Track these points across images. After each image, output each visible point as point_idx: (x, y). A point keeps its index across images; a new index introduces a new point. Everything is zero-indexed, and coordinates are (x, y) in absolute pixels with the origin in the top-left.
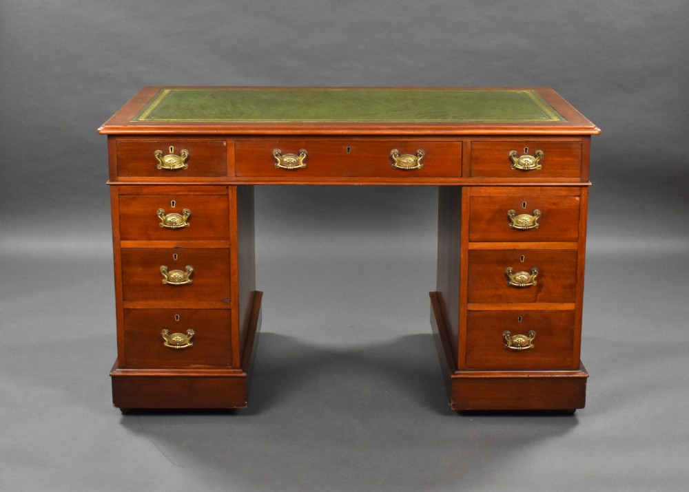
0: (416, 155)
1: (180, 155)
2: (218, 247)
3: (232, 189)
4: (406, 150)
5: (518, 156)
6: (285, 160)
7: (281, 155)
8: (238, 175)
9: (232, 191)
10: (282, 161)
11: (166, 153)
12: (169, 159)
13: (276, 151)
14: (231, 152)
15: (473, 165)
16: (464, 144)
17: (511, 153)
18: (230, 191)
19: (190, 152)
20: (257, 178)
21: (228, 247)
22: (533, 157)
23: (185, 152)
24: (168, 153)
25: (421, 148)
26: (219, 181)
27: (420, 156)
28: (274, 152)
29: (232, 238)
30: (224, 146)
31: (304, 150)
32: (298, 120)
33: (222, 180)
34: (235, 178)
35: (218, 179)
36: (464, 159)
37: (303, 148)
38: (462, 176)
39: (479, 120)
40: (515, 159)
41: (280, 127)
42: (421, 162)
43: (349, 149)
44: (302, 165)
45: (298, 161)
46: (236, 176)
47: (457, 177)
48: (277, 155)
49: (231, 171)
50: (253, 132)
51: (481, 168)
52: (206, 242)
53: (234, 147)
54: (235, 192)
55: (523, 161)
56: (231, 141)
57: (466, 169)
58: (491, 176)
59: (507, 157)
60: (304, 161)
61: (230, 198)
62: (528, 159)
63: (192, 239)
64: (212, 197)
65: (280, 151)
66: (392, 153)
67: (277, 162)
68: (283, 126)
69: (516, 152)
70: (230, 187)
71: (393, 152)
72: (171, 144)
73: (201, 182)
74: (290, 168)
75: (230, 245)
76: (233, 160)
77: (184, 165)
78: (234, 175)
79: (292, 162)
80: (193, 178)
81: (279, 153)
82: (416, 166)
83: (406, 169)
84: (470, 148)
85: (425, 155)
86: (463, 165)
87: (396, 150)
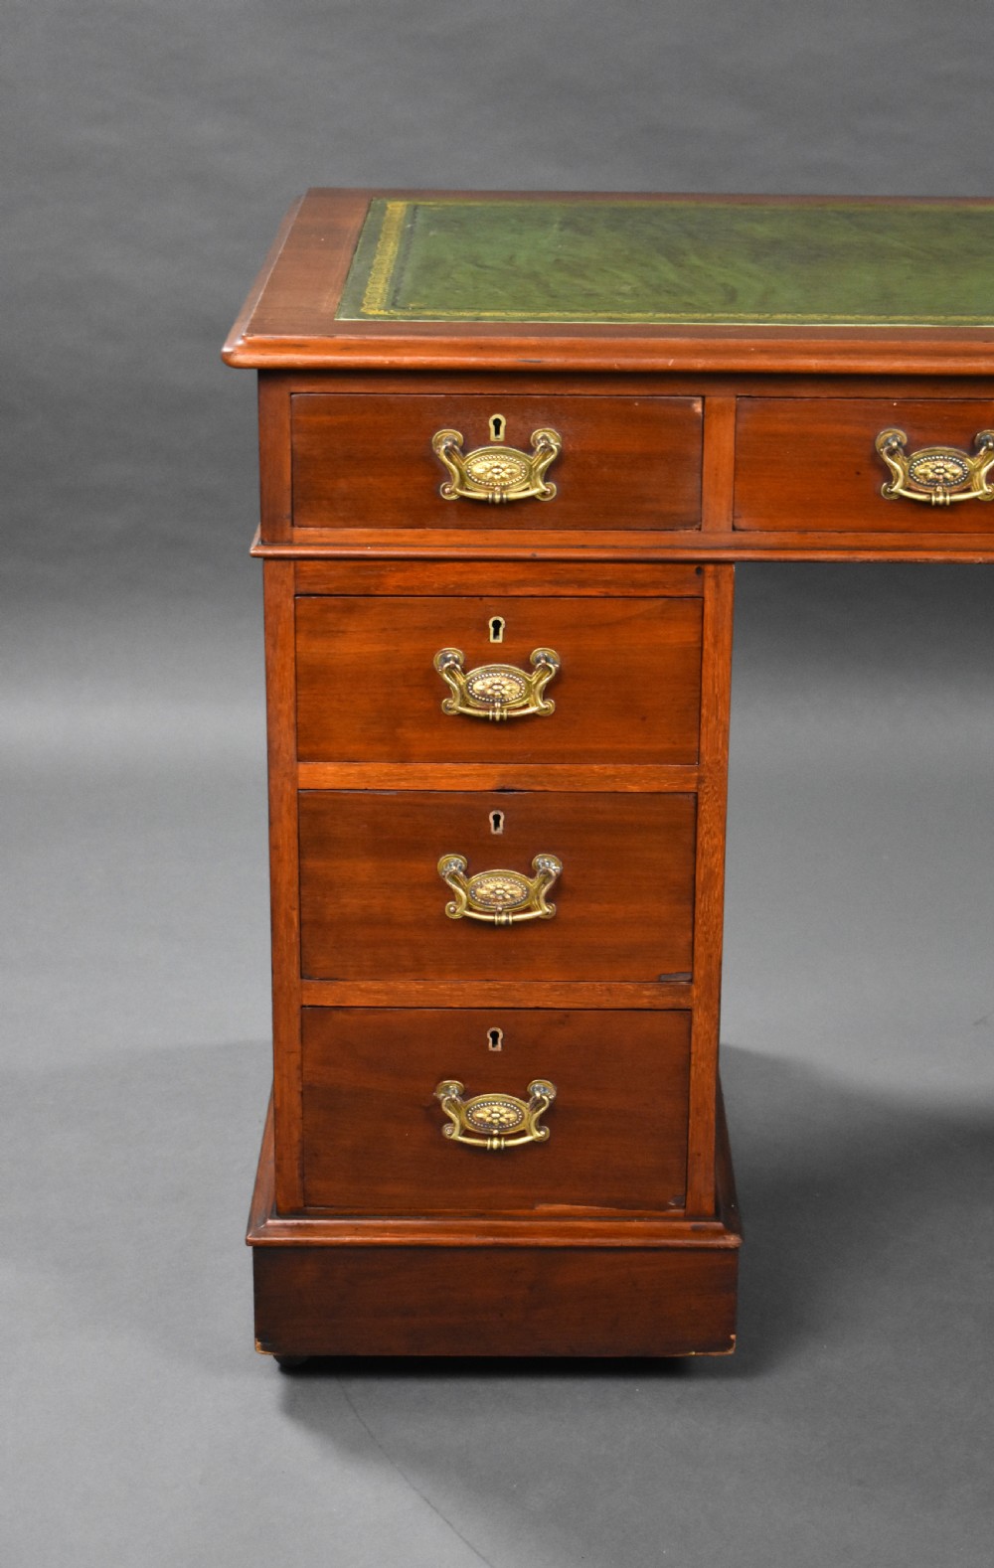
1: (529, 449)
2: (654, 787)
3: (716, 577)
6: (920, 470)
7: (908, 451)
8: (742, 523)
9: (718, 585)
10: (910, 474)
11: (475, 440)
12: (489, 464)
13: (893, 436)
14: (722, 439)
18: (709, 583)
19: (565, 437)
20: (812, 538)
21: (692, 787)
23: (547, 437)
24: (485, 441)
26: (671, 547)
28: (880, 440)
29: (706, 758)
30: (695, 415)
31: (990, 435)
32: (966, 320)
33: (683, 543)
34: (729, 538)
35: (666, 537)
41: (912, 344)
44: (983, 489)
45: (968, 476)
46: (734, 529)
48: (892, 453)
49: (718, 509)
50: (814, 364)
52: (610, 769)
53: (732, 420)
54: (727, 588)
56: (723, 397)
61: (709, 607)
63: (562, 757)
64: (643, 606)
65: (902, 436)
67: (888, 475)
68: (922, 344)
70: (710, 568)
72: (496, 405)
73: (602, 547)
74: (941, 499)
75: (700, 780)
76: (727, 469)
77: (544, 488)
78: (726, 525)
79: (945, 479)
80: (575, 536)
81: (899, 444)
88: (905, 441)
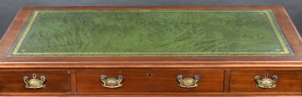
0: (194, 78)
1: (40, 79)
4: (186, 73)
5: (261, 79)
6: (109, 82)
7: (106, 79)
10: (106, 83)
11: (30, 78)
12: (33, 82)
13: (103, 77)
14: (73, 78)
15: (231, 85)
16: (225, 72)
17: (256, 77)
19: (46, 77)
20: (91, 93)
22: (271, 80)
23: (43, 77)
24: (32, 78)
25: (197, 74)
27: (197, 79)
28: (101, 78)
30: (69, 74)
31: (120, 76)
33: (68, 94)
34: (76, 93)
35: (65, 93)
36: (225, 81)
37: (121, 75)
38: (224, 91)
40: (259, 81)
42: (197, 83)
43: (150, 75)
44: (120, 85)
45: (117, 83)
46: (77, 92)
47: (221, 92)
48: (103, 80)
49: (74, 88)
50: (87, 66)
51: (237, 86)
53: (75, 74)
55: (264, 82)
56: (73, 71)
57: (227, 87)
58: (243, 91)
59: (254, 80)
60: (121, 83)
62: (268, 81)
65: (105, 76)
66: (178, 78)
67: (103, 83)
68: (106, 62)
69: (259, 77)
71: (178, 77)
72: (34, 72)
74: (112, 87)
76: (75, 82)
77: (43, 86)
78: (76, 91)
79: (113, 84)
80: (49, 93)
81: (104, 78)
82: (194, 85)
83: (188, 88)
84: (229, 75)
85: (200, 79)
86: (225, 85)
87: (181, 76)
88: (105, 77)
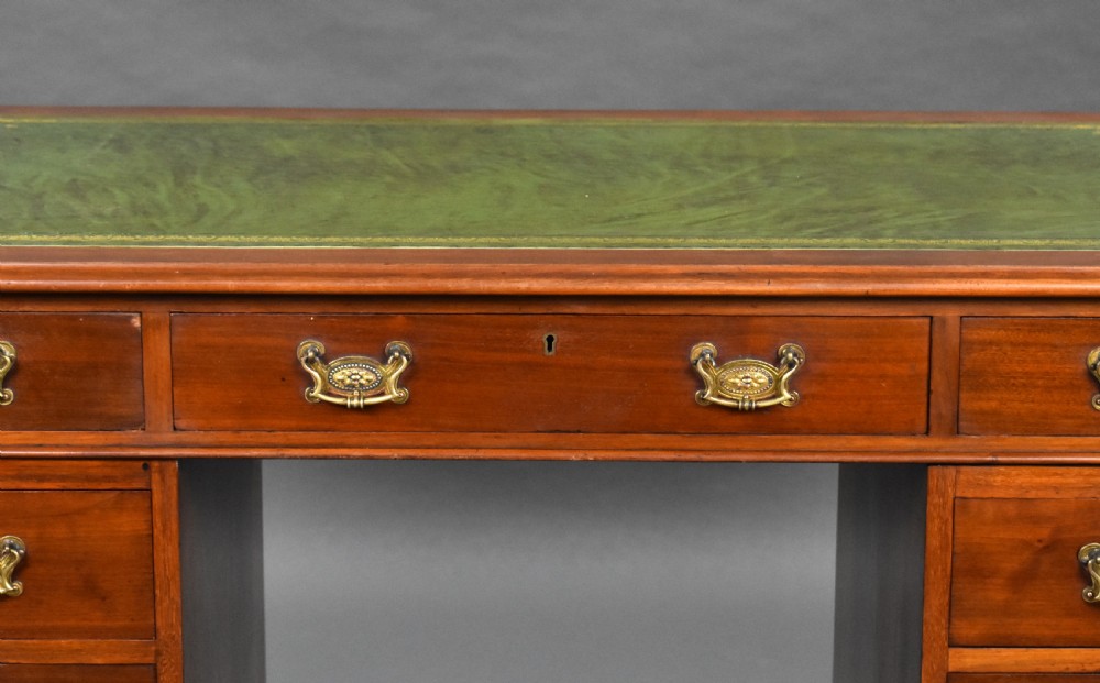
0: (776, 361)
2: (117, 659)
3: (161, 471)
4: (739, 343)
6: (338, 376)
7: (325, 359)
8: (181, 424)
9: (163, 479)
10: (327, 381)
13: (308, 347)
14: (159, 353)
15: (963, 395)
16: (936, 328)
17: (1095, 355)
18: (156, 477)
19: (18, 348)
20: (246, 436)
21: (150, 659)
25: (794, 338)
26: (120, 446)
27: (791, 365)
28: (301, 351)
29: (162, 633)
30: (136, 328)
31: (400, 344)
32: (382, 242)
33: (128, 443)
34: (171, 437)
35: (114, 437)
36: (937, 376)
37: (400, 337)
38: (928, 433)
39: (984, 242)
41: (320, 266)
42: (791, 385)
43: (550, 339)
44: (393, 393)
45: (382, 382)
46: (175, 429)
47: (913, 434)
48: (310, 362)
49: (158, 410)
50: (231, 285)
51: (994, 404)
52: (75, 643)
53: (167, 333)
54: (173, 482)
56: (157, 312)
57: (942, 407)
58: (1026, 433)
59: (1082, 368)
60: (403, 381)
61: (157, 498)
63: (32, 634)
64: (98, 498)
65: (321, 347)
66: (693, 357)
67: (311, 382)
68: (330, 266)
70: (156, 464)
71: (697, 350)
73: (57, 447)
74: (355, 402)
75: (158, 653)
76: (165, 377)
77: (2, 394)
78: (167, 425)
79: (361, 385)
80: (32, 436)
81: (317, 354)
82: (774, 397)
83: (743, 409)
84: (955, 340)
85: (806, 361)
86: (932, 396)
87: (710, 346)
88: (323, 352)
